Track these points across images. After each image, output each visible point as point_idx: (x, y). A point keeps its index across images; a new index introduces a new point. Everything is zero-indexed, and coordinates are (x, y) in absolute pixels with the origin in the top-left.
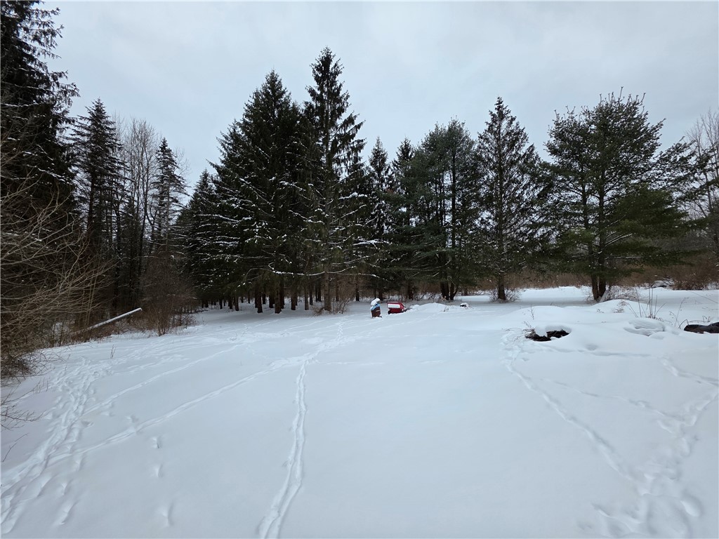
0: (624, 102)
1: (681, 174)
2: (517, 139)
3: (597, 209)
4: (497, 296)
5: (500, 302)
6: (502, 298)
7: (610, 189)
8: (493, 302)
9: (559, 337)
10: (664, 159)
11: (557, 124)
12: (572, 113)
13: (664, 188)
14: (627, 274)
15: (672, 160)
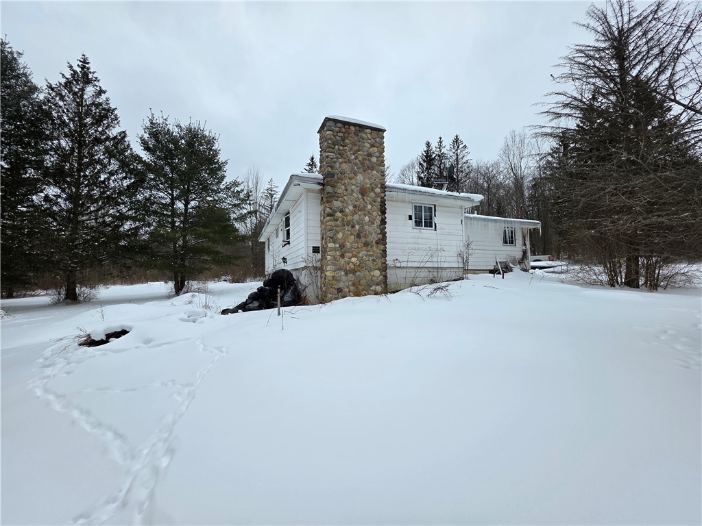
0: (207, 133)
1: (236, 202)
2: (106, 117)
3: (181, 214)
4: (63, 296)
5: (67, 304)
6: (72, 298)
7: (193, 200)
8: (56, 304)
9: (118, 337)
10: (228, 188)
11: (152, 123)
12: (166, 120)
13: (227, 209)
14: (201, 271)
15: (232, 190)
